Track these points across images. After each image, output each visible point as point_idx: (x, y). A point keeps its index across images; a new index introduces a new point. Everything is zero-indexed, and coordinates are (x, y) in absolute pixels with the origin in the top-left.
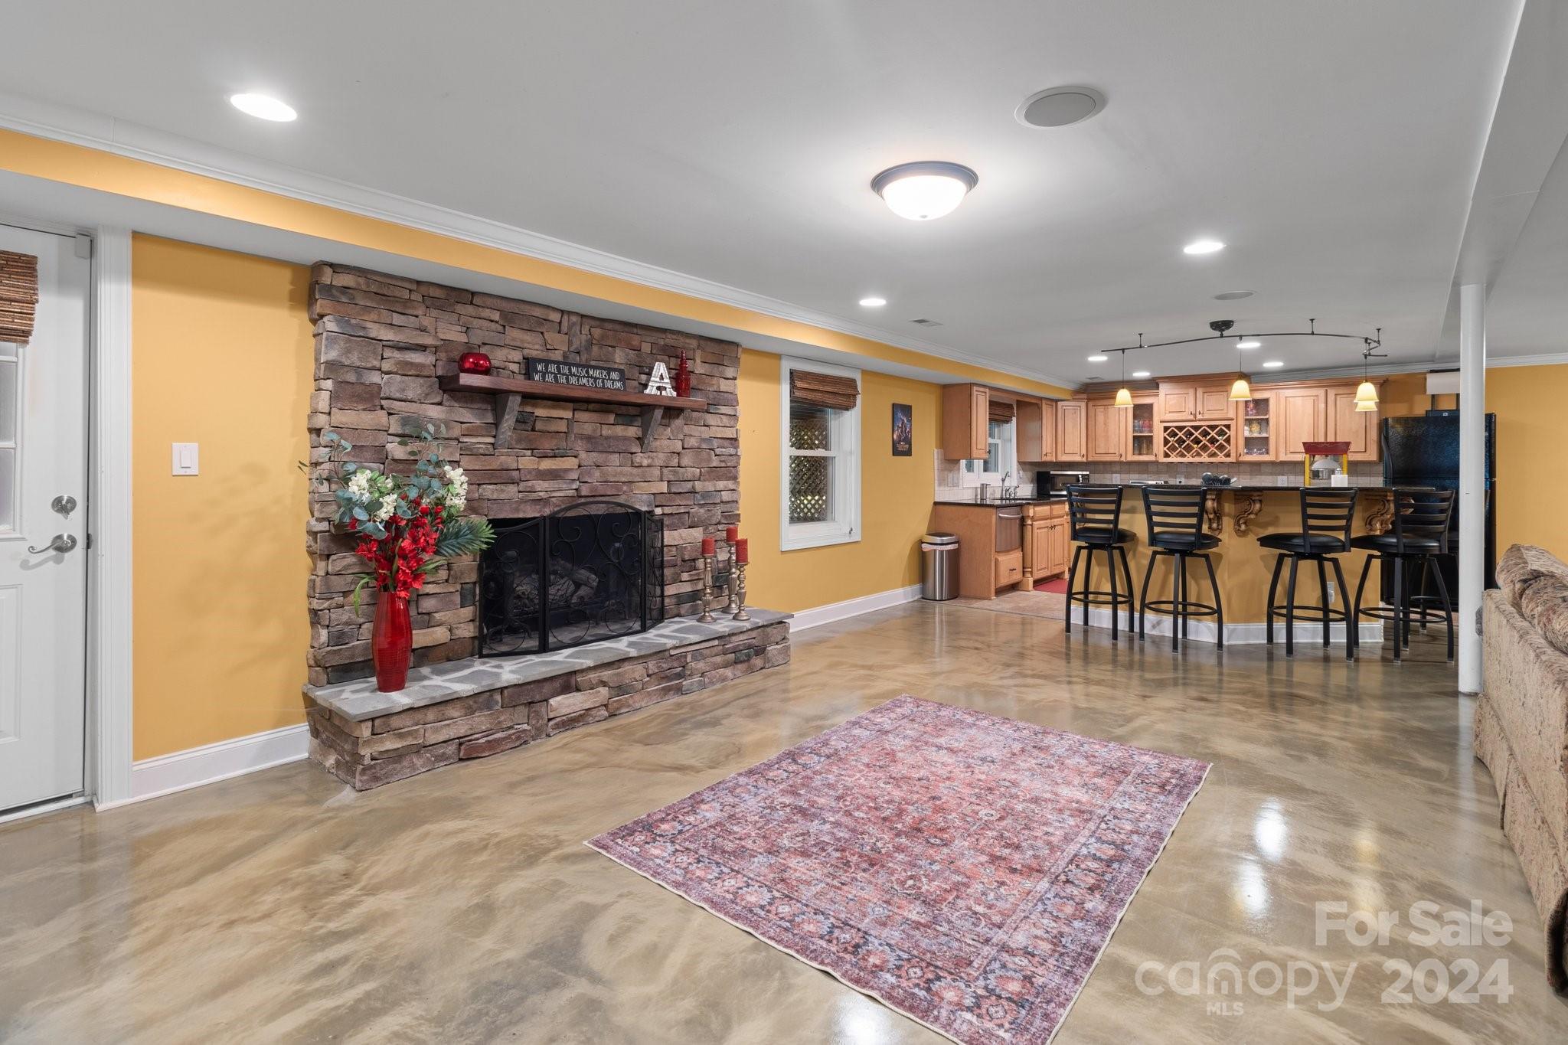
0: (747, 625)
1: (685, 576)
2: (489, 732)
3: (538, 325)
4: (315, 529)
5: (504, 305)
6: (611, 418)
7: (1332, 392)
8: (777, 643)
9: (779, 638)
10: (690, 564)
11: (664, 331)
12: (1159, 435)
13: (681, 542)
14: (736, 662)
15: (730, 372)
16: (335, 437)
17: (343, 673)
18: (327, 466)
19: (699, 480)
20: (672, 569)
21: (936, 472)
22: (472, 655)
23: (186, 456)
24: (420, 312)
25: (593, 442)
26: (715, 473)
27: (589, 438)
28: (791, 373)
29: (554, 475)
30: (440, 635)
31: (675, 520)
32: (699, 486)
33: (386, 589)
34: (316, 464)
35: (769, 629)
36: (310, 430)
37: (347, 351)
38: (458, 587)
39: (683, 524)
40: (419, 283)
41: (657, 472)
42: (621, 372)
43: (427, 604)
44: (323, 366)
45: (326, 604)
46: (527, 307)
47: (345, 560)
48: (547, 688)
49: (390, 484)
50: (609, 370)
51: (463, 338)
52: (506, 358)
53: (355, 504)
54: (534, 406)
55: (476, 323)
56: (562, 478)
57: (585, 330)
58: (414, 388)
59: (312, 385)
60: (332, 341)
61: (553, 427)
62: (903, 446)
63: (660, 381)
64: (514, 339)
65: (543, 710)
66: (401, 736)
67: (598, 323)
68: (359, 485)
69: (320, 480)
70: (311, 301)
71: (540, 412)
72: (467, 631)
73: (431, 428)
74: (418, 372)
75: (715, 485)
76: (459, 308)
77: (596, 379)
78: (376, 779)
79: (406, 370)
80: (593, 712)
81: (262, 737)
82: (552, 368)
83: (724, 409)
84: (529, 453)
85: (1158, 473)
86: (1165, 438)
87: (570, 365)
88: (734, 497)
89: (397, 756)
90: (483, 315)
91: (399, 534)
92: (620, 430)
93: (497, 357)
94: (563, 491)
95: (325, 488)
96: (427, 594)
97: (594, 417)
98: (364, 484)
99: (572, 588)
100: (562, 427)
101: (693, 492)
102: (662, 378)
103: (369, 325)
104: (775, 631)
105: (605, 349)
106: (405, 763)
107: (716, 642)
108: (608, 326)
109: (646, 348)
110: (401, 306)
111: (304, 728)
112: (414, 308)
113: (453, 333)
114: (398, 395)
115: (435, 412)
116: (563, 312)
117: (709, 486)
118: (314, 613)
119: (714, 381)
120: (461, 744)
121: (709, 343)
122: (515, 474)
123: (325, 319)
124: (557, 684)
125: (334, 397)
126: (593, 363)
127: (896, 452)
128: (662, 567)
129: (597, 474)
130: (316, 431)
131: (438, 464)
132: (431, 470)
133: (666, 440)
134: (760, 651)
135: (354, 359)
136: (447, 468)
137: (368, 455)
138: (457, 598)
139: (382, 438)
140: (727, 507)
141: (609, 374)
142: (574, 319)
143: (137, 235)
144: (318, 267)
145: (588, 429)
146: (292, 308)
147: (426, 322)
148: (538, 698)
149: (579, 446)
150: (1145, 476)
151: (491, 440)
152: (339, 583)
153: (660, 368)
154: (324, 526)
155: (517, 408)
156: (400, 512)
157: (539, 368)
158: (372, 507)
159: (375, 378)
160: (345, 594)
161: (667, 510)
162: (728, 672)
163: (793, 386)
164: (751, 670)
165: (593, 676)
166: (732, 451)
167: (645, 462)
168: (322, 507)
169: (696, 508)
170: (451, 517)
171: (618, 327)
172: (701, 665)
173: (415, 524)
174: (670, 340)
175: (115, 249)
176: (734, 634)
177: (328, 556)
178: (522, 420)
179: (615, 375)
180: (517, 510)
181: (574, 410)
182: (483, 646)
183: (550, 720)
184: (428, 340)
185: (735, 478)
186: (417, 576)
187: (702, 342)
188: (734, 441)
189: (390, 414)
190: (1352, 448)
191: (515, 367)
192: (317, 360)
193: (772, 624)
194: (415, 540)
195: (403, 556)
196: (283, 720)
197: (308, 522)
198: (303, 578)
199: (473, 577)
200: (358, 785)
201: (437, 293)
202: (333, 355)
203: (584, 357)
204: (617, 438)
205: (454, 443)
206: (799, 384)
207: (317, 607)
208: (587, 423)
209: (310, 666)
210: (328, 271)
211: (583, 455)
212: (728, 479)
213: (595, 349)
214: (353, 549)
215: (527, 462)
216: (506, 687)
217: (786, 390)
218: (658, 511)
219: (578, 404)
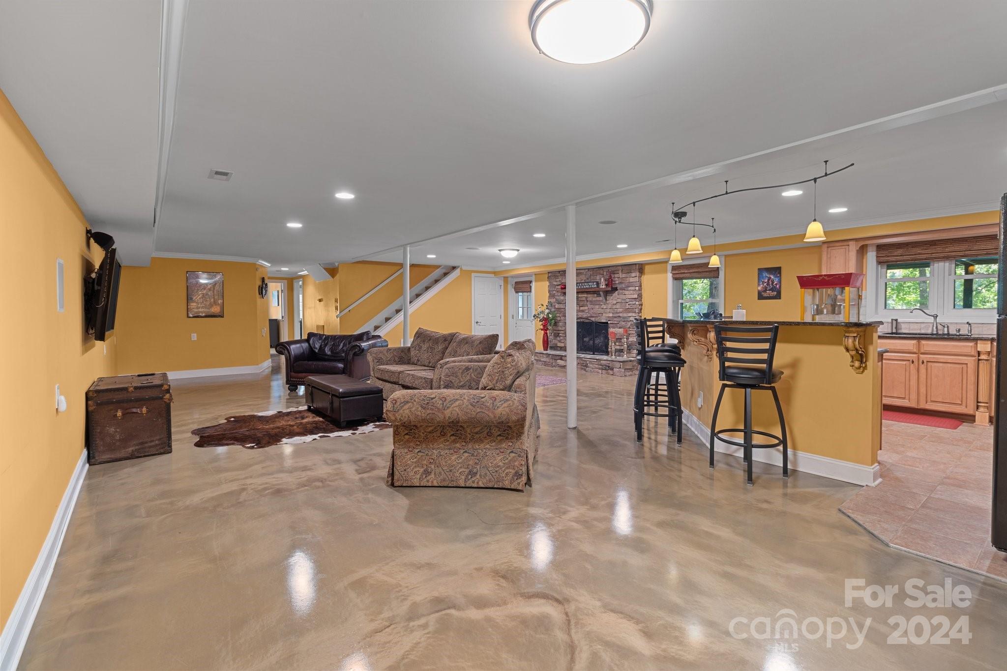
1: (617, 344)
6: (596, 295)
10: (619, 340)
11: (609, 267)
15: (633, 275)
19: (622, 313)
26: (628, 311)
27: (591, 301)
28: (672, 267)
31: (614, 325)
32: (621, 315)
39: (617, 326)
41: (609, 310)
42: (597, 282)
48: (558, 357)
50: (593, 282)
57: (589, 272)
62: (769, 293)
67: (592, 270)
75: (628, 315)
77: (590, 285)
82: (581, 284)
83: (630, 288)
87: (585, 283)
92: (596, 298)
94: (584, 316)
97: (592, 295)
100: (584, 299)
101: (620, 317)
102: (602, 282)
103: (553, 282)
104: (617, 364)
105: (594, 276)
107: (596, 361)
108: (595, 270)
110: (557, 277)
116: (584, 270)
117: (625, 315)
119: (628, 279)
121: (623, 267)
124: (559, 357)
126: (591, 281)
127: (761, 298)
129: (592, 311)
133: (610, 301)
134: (612, 369)
142: (587, 270)
145: (590, 299)
149: (588, 304)
159: (554, 292)
161: (611, 322)
162: (600, 371)
164: (608, 374)
167: (605, 307)
169: (621, 322)
171: (597, 269)
172: (591, 365)
174: (612, 269)
176: (601, 360)
179: (595, 283)
181: (587, 294)
188: (635, 299)
189: (556, 299)
193: (616, 361)
203: (590, 279)
204: (597, 301)
206: (676, 272)
208: (590, 297)
211: (589, 306)
212: (633, 312)
213: (592, 277)
217: (670, 275)
218: (609, 322)
219: (588, 292)
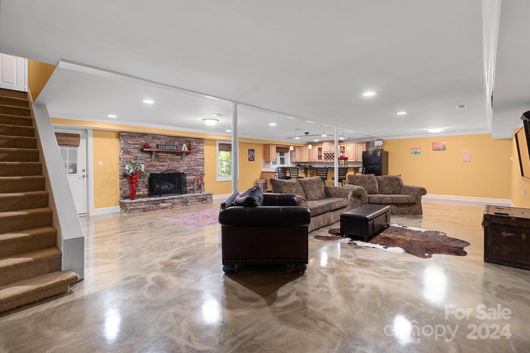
0: (202, 194)
1: (192, 185)
2: (148, 208)
3: (159, 139)
4: (120, 174)
5: (152, 135)
6: (175, 155)
7: (357, 145)
8: (210, 198)
9: (210, 197)
10: (193, 183)
12: (323, 155)
13: (191, 179)
14: (200, 201)
15: (202, 145)
16: (123, 160)
17: (125, 198)
18: (122, 164)
19: (195, 166)
20: (189, 184)
21: (262, 165)
22: (148, 197)
23: (101, 163)
24: (137, 138)
25: (171, 160)
26: (198, 165)
27: (170, 159)
28: (219, 144)
29: (163, 166)
30: (142, 193)
31: (189, 174)
32: (194, 168)
33: (131, 184)
34: (120, 164)
35: (207, 196)
36: (119, 159)
37: (125, 146)
38: (145, 185)
39: (191, 175)
40: (137, 133)
41: (185, 165)
42: (177, 146)
43: (139, 188)
44: (121, 148)
45: (122, 187)
46: (157, 136)
47: (125, 180)
48: (159, 202)
49: (132, 167)
50: (174, 146)
51: (145, 142)
52: (153, 145)
53: (126, 170)
54: (159, 153)
55: (147, 139)
56: (165, 166)
57: (169, 139)
58: (136, 151)
59: (119, 151)
60: (122, 144)
61: (162, 157)
62: (252, 159)
63: (184, 148)
64: (155, 141)
65: (159, 205)
66: (134, 206)
67: (172, 137)
68: (127, 167)
69: (121, 167)
70: (119, 138)
71: (160, 154)
72: (147, 193)
73: (139, 158)
74: (137, 148)
75: (199, 168)
76: (144, 137)
77: (171, 148)
78: (130, 212)
79: (135, 148)
80: (168, 207)
81: (113, 207)
82: (162, 146)
83: (200, 152)
84: (158, 162)
85: (322, 164)
86: (324, 156)
87: (166, 145)
88: (203, 170)
89: (133, 209)
90: (149, 138)
91: (133, 175)
92: (176, 157)
93: (151, 145)
94: (164, 169)
95: (122, 168)
96: (139, 186)
97: (171, 155)
98: (128, 167)
99: (168, 187)
100: (164, 157)
101: (193, 169)
102: (185, 147)
103: (129, 141)
104: (209, 196)
105: (173, 142)
106: (135, 211)
107: (195, 197)
108: (174, 138)
109: (182, 141)
110: (134, 137)
111: (119, 207)
112: (136, 137)
113: (143, 141)
114: (134, 152)
115: (140, 155)
116: (164, 136)
117: (197, 168)
118: (120, 188)
119: (198, 147)
120: (144, 209)
121: (197, 139)
122: (155, 165)
123: (121, 140)
124: (161, 201)
125: (123, 153)
126: (171, 145)
127: (249, 160)
128: (186, 183)
129: (172, 165)
130: (120, 159)
131: (140, 164)
132: (139, 165)
133: (187, 159)
134: (206, 200)
135: (126, 147)
136: (141, 164)
137: (129, 162)
138: (145, 187)
139: (131, 160)
140: (202, 172)
141: (174, 147)
142: (166, 137)
143: (93, 130)
144: (120, 132)
145: (170, 157)
146: (116, 139)
147: (138, 140)
148: (157, 203)
149: (168, 160)
150: (322, 165)
151: (151, 160)
152: (124, 183)
153: (185, 145)
154: (122, 174)
155: (155, 154)
156: (133, 172)
157: (159, 146)
158: (129, 171)
159: (130, 150)
160: (125, 185)
161: (187, 172)
162: (198, 203)
163: (219, 147)
164: (203, 203)
165: (168, 201)
166: (203, 161)
167: (182, 163)
168: (121, 171)
169: (194, 172)
170: (142, 173)
171: (176, 138)
172: (191, 201)
173: (136, 173)
174: (188, 139)
175: (90, 132)
176: (199, 196)
177: (122, 179)
178: (156, 156)
179: (175, 147)
180: (156, 172)
181: (167, 154)
182: (150, 195)
183: (160, 207)
184: (138, 143)
185: (203, 166)
186: (136, 182)
187: (195, 139)
188: (203, 159)
189: (132, 155)
190: (349, 159)
191: (155, 146)
192: (120, 147)
193: (208, 195)
194: (136, 176)
195: (134, 179)
196: (116, 205)
197: (119, 174)
198: (119, 183)
199: (147, 183)
200: (127, 213)
201: (139, 134)
202: (123, 146)
203: (169, 144)
204: (176, 159)
205: (144, 160)
206: (220, 146)
207: (121, 187)
208: (169, 156)
209: (120, 197)
210: (122, 133)
211: (169, 162)
213: (171, 142)
214: (126, 178)
215: (157, 163)
216: (151, 201)
217: (218, 147)
218: (185, 173)
219: (167, 153)
